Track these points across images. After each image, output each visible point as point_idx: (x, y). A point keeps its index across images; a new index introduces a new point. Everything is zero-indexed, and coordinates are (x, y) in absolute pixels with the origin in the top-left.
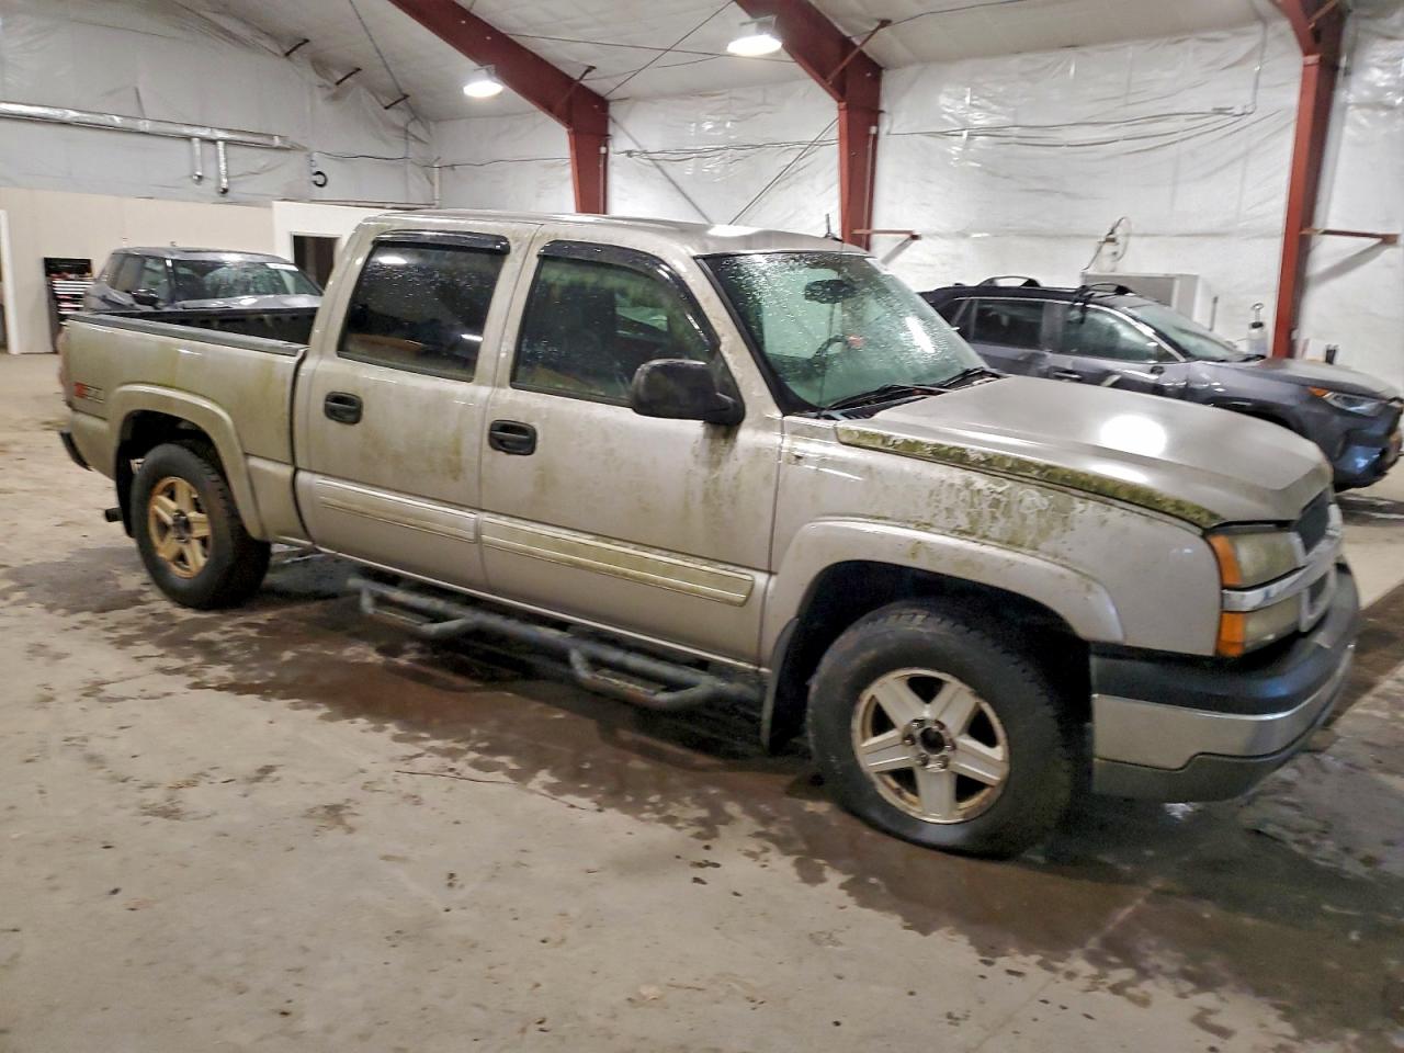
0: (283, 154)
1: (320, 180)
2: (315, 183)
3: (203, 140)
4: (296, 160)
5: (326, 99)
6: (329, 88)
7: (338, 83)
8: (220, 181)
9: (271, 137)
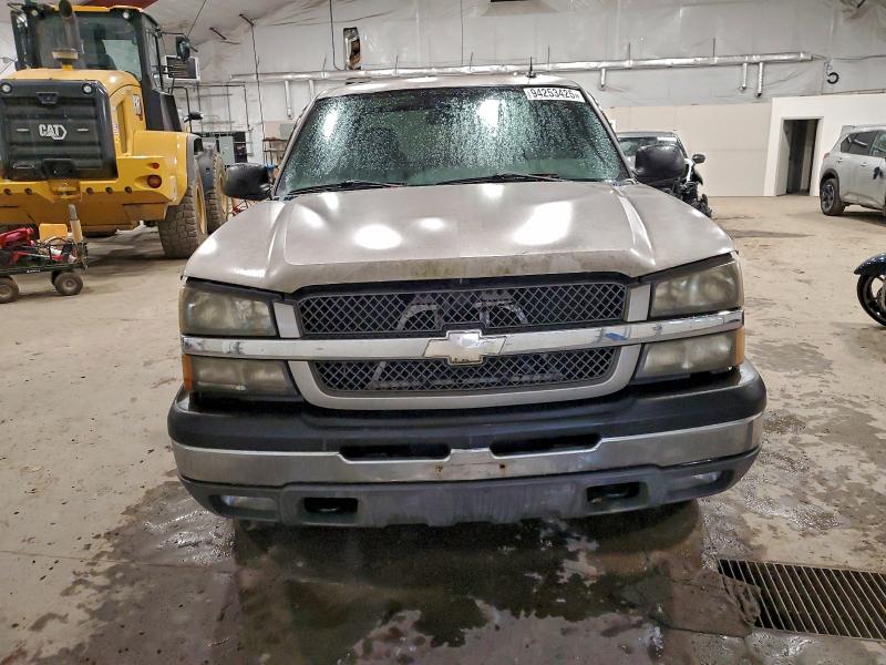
0: (805, 65)
1: (833, 78)
2: (829, 81)
3: (750, 64)
4: (817, 67)
5: (847, 19)
6: (851, 11)
7: (859, 6)
8: (757, 88)
9: (798, 53)
